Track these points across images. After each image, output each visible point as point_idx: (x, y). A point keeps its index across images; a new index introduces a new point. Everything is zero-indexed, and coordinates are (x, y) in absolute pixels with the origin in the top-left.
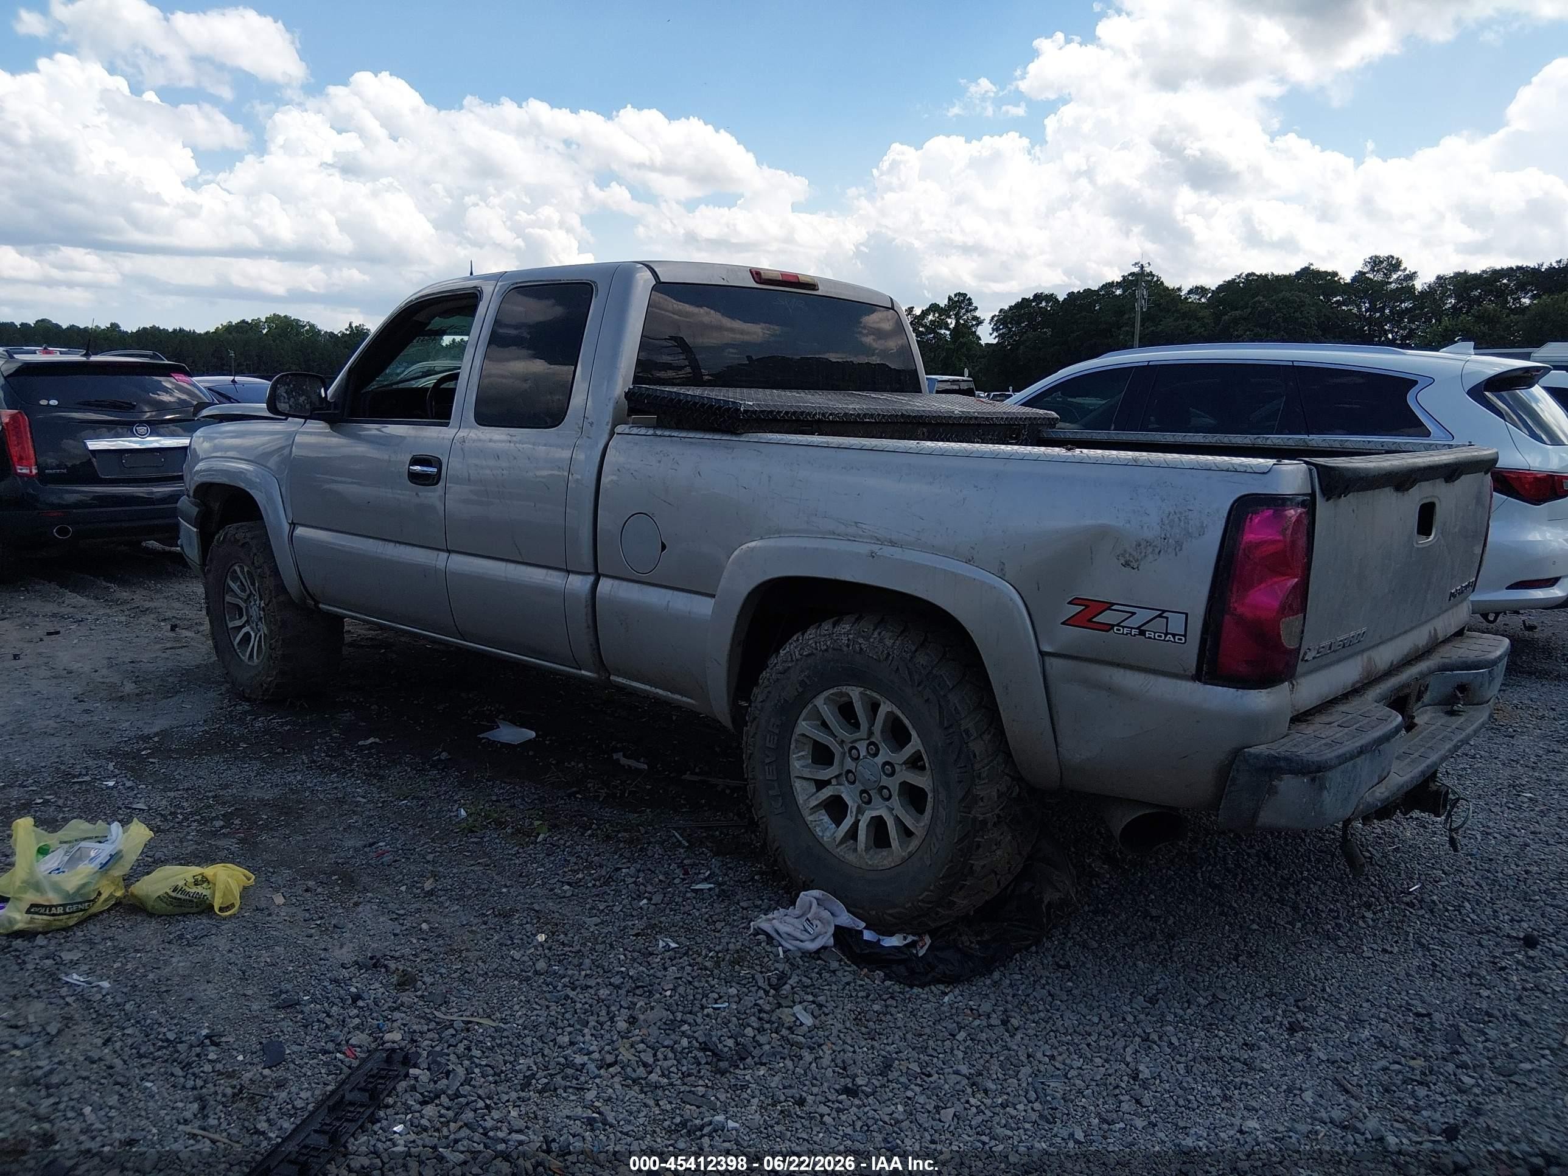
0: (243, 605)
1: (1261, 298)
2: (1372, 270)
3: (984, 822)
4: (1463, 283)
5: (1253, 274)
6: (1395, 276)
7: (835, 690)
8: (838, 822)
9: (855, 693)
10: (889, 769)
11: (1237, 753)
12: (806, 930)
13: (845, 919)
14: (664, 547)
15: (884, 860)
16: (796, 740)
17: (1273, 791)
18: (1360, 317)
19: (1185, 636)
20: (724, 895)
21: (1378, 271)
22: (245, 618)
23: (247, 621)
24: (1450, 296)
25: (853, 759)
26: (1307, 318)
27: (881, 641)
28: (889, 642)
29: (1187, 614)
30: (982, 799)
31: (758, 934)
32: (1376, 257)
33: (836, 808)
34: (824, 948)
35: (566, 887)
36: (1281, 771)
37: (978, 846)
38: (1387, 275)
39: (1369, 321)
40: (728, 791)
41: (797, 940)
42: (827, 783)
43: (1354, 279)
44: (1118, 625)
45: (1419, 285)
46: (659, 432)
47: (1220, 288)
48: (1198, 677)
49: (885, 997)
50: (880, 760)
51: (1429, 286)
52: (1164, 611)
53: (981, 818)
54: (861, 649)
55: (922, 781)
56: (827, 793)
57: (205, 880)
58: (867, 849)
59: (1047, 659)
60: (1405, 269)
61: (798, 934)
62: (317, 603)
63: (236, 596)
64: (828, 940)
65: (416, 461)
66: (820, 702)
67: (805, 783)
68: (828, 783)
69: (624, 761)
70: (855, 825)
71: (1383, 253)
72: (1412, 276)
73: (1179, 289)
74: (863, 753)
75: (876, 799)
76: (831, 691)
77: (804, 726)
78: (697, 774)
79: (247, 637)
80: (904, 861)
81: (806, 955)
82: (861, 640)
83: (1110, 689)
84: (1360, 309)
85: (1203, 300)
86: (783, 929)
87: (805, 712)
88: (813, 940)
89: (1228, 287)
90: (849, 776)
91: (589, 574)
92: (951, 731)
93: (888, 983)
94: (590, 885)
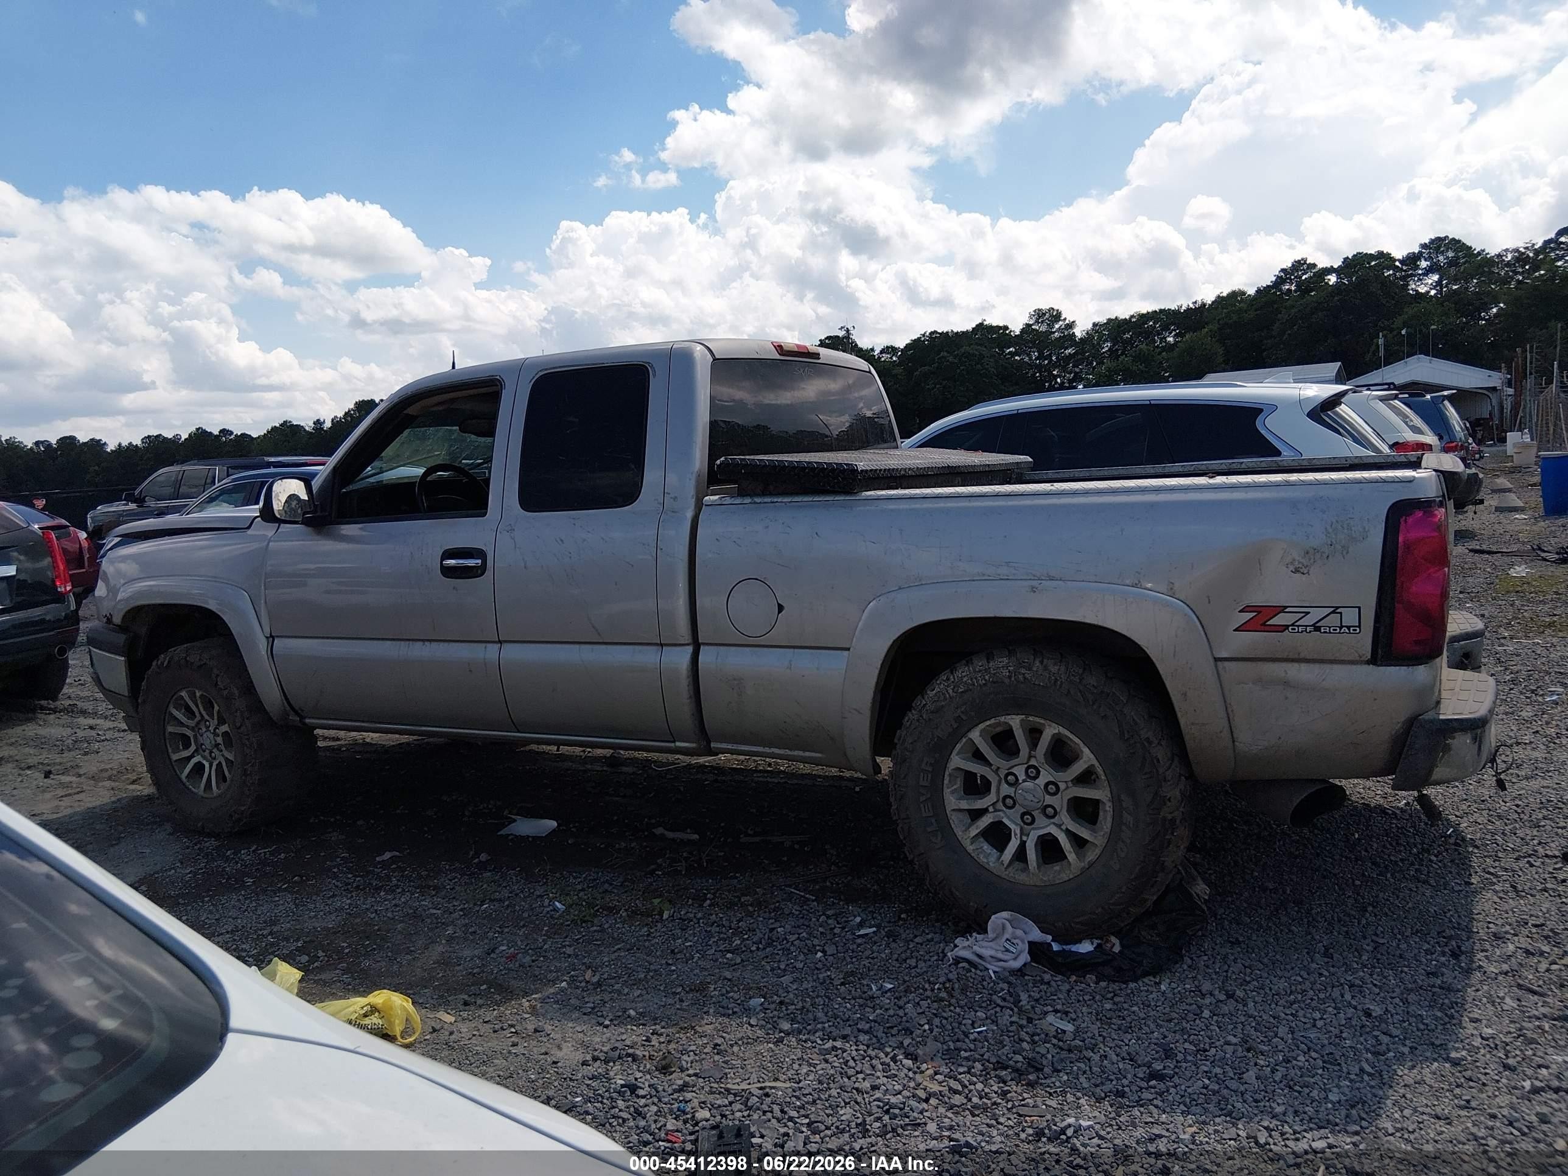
0: (189, 733)
1: (945, 354)
2: (1037, 322)
3: (1173, 821)
4: (1115, 328)
5: (935, 332)
6: (1057, 326)
7: (993, 721)
8: (1001, 847)
9: (1015, 722)
10: (1052, 789)
11: (1412, 722)
12: (1007, 950)
13: (1036, 935)
14: (781, 608)
15: (1058, 874)
16: (950, 775)
17: (1447, 749)
18: (1031, 366)
19: (1359, 626)
20: (892, 936)
21: (1042, 322)
22: (193, 748)
23: (196, 751)
24: (1106, 341)
25: (1010, 784)
26: (987, 369)
27: (1046, 668)
28: (1054, 669)
29: (1359, 608)
30: (1169, 800)
31: (959, 963)
32: (1039, 310)
33: (997, 835)
34: (1025, 965)
35: (729, 955)
36: (1455, 730)
37: (1169, 843)
38: (1051, 326)
39: (1040, 367)
40: (797, 846)
41: (1001, 960)
42: (983, 812)
43: (1023, 331)
44: (1293, 625)
45: (1079, 332)
46: (758, 500)
47: (907, 346)
48: (1374, 661)
49: (1110, 995)
50: (1041, 781)
51: (1087, 333)
52: (1338, 608)
53: (1169, 817)
54: (1025, 678)
55: (1100, 793)
56: (985, 821)
57: (374, 1010)
58: (1039, 867)
59: (1219, 663)
60: (1065, 319)
61: (1000, 955)
62: (302, 718)
63: (182, 724)
64: (1025, 957)
65: (449, 554)
66: (975, 735)
67: (960, 815)
68: (985, 811)
69: (670, 835)
70: (1023, 844)
71: (1045, 307)
72: (1071, 326)
73: (872, 350)
74: (1022, 777)
75: (1041, 820)
76: (988, 723)
77: (957, 761)
78: (750, 835)
79: (199, 768)
80: (1083, 871)
81: (1014, 972)
82: (1023, 671)
83: (1286, 683)
84: (1031, 359)
85: (894, 359)
86: (986, 953)
87: (958, 746)
88: (1015, 959)
89: (916, 344)
90: (1010, 802)
91: (688, 645)
92: (1132, 742)
93: (1103, 984)
94: (754, 948)
